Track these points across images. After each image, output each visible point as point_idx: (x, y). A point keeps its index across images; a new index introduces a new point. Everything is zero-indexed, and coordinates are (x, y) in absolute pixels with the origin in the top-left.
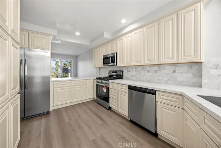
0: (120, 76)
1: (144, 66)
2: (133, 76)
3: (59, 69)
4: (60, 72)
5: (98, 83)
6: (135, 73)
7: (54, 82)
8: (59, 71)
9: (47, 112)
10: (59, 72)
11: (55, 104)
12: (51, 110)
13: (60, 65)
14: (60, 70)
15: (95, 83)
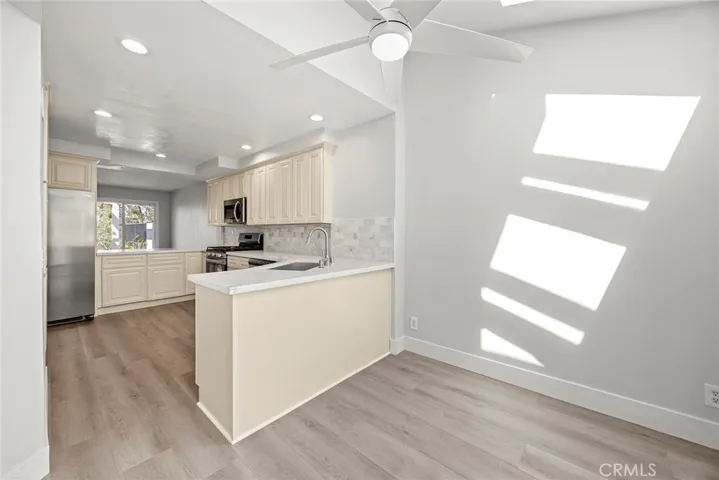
0: (256, 243)
1: (290, 226)
2: (276, 244)
3: (114, 229)
4: (117, 237)
5: (209, 260)
6: (279, 239)
7: (102, 256)
8: (114, 234)
9: (86, 316)
10: (113, 237)
11: (106, 304)
12: (96, 315)
13: (117, 215)
14: (117, 232)
15: (205, 259)
